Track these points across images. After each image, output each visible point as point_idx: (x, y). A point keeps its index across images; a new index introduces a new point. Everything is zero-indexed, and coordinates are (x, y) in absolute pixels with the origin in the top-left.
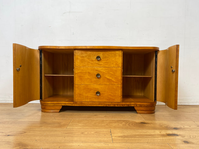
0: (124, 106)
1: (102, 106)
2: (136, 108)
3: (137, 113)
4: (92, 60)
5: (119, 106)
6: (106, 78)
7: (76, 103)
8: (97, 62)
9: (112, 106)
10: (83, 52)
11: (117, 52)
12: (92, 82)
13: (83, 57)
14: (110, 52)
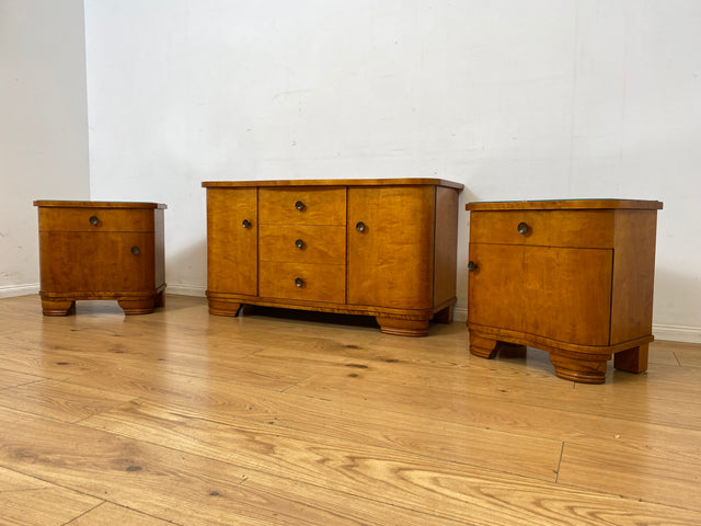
0: (352, 313)
1: (309, 309)
2: (379, 321)
3: (381, 331)
4: (290, 210)
5: (341, 312)
6: (316, 248)
7: (261, 299)
8: (299, 213)
9: (328, 311)
10: (273, 192)
11: (338, 192)
12: (289, 256)
13: (273, 203)
14: (324, 192)
